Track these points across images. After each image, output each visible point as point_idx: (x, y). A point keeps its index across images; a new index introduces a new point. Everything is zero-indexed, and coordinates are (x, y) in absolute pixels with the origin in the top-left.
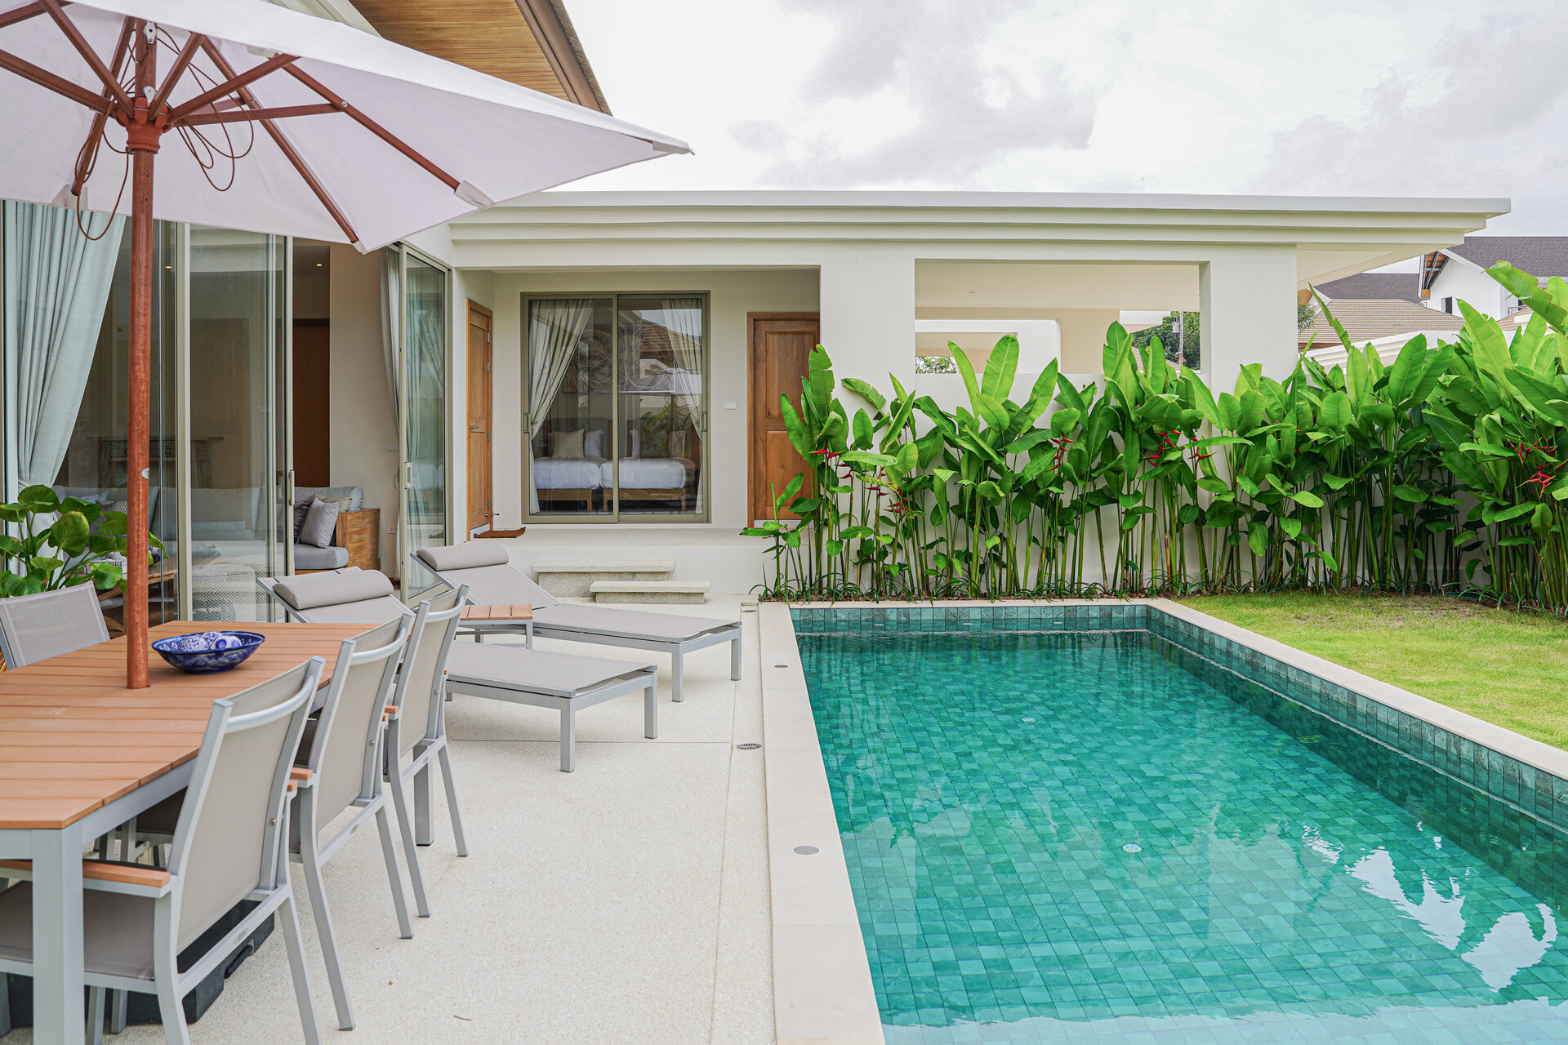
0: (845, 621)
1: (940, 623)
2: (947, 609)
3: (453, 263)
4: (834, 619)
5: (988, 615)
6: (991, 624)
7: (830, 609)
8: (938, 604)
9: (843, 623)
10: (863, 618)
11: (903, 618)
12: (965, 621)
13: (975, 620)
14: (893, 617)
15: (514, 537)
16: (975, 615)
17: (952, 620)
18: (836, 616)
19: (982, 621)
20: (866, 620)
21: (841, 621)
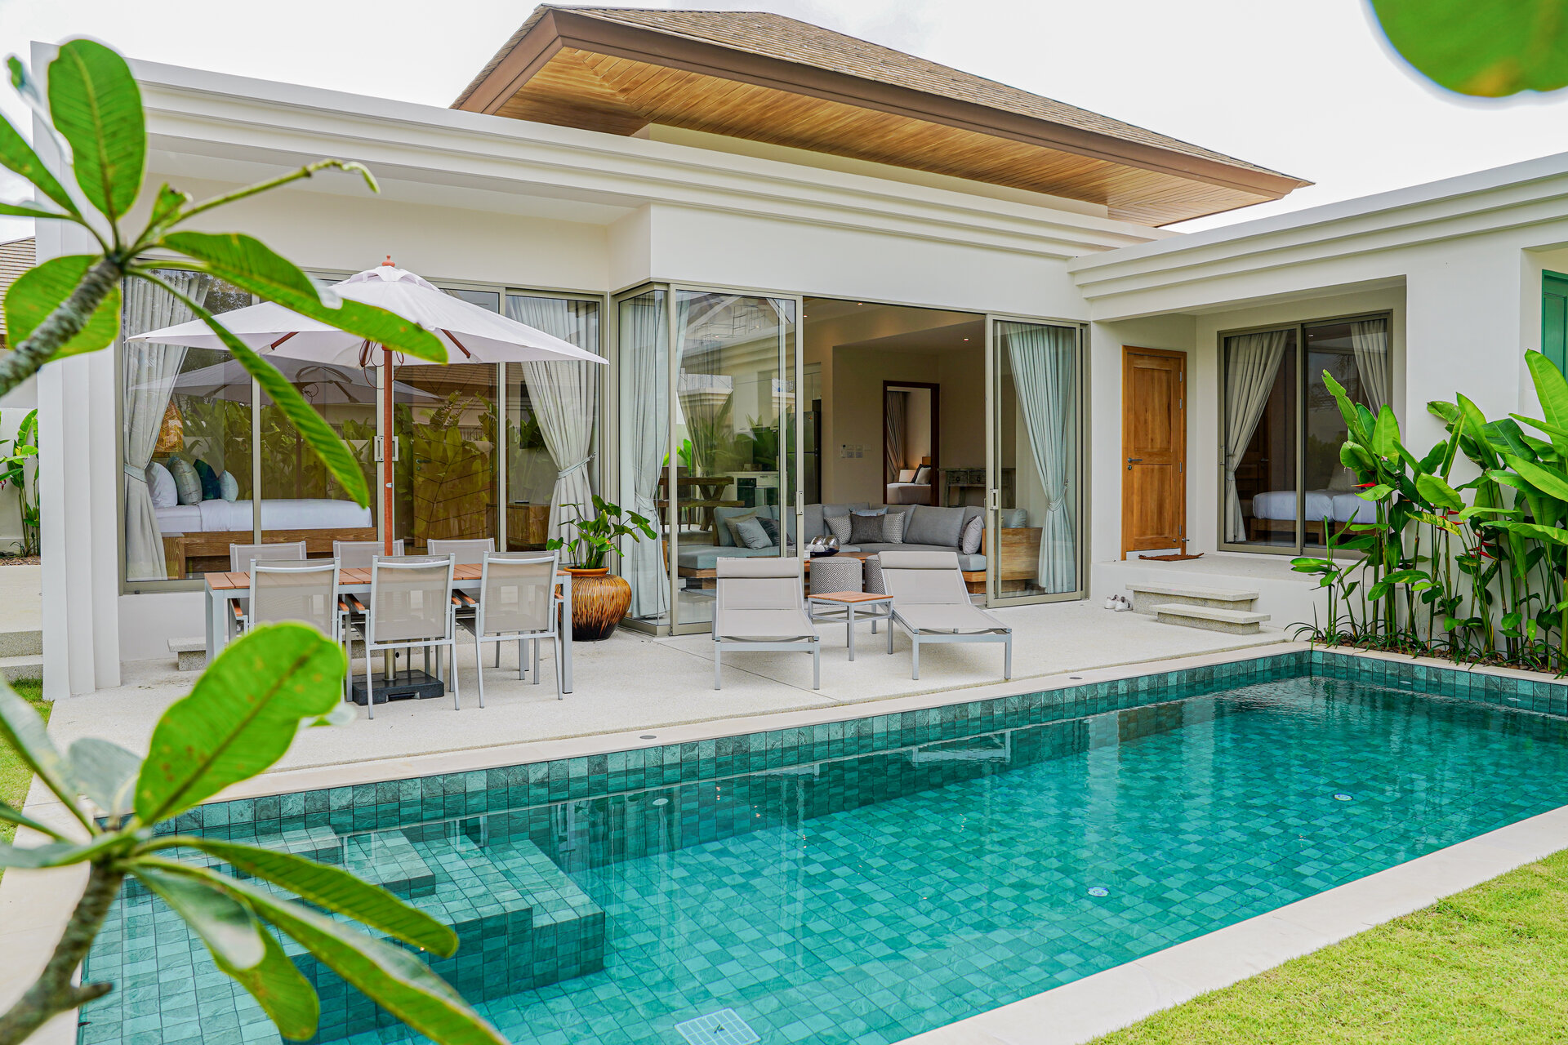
0: (1368, 671)
1: (1478, 692)
2: (1488, 676)
3: (1091, 315)
4: (1357, 668)
5: (1545, 694)
6: (1547, 705)
7: (1353, 656)
8: (1479, 669)
9: (1366, 674)
10: (1388, 672)
11: (1434, 679)
12: (1511, 695)
13: (1524, 696)
14: (1422, 676)
15: (1168, 560)
16: (1527, 690)
17: (1494, 690)
18: (1359, 665)
19: (1534, 698)
20: (1392, 675)
21: (1365, 671)
